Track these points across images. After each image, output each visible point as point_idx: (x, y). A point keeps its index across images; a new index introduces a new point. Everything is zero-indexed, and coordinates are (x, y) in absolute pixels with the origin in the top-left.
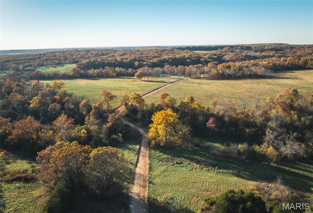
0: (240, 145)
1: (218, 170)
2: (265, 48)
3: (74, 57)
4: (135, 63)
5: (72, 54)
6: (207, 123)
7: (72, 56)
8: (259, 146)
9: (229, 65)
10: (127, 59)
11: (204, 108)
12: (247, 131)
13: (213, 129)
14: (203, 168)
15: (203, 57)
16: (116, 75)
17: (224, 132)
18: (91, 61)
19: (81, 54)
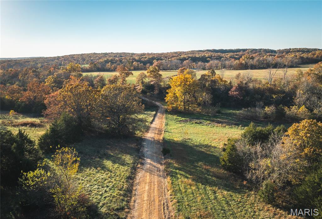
0: (266, 107)
1: (243, 128)
2: (291, 50)
3: (91, 59)
4: (154, 61)
5: (90, 56)
6: (230, 92)
7: (90, 58)
8: (289, 107)
9: (252, 57)
10: (146, 58)
11: (225, 81)
12: (274, 97)
13: (236, 97)
14: (226, 126)
15: (224, 56)
16: (133, 69)
17: (248, 99)
18: (109, 60)
19: (99, 56)
